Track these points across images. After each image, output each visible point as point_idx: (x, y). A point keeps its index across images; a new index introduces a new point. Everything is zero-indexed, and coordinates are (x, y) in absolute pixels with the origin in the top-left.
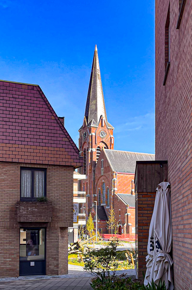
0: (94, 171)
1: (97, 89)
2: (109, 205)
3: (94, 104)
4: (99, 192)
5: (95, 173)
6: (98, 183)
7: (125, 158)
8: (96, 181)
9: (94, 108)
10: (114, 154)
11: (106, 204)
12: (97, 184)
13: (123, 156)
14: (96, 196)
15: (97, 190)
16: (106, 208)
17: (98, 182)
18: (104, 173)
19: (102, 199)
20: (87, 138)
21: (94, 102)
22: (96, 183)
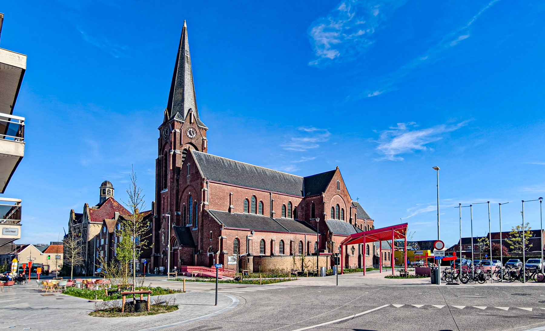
0: (178, 180)
1: (184, 75)
2: (196, 226)
3: (181, 94)
4: (184, 209)
5: (179, 183)
6: (183, 197)
7: (222, 165)
8: (180, 193)
9: (180, 98)
10: (206, 158)
11: (193, 225)
12: (181, 197)
13: (219, 162)
14: (180, 214)
15: (181, 206)
16: (193, 230)
17: (182, 195)
18: (191, 181)
19: (187, 218)
20: (169, 136)
21: (180, 90)
22: (179, 196)
